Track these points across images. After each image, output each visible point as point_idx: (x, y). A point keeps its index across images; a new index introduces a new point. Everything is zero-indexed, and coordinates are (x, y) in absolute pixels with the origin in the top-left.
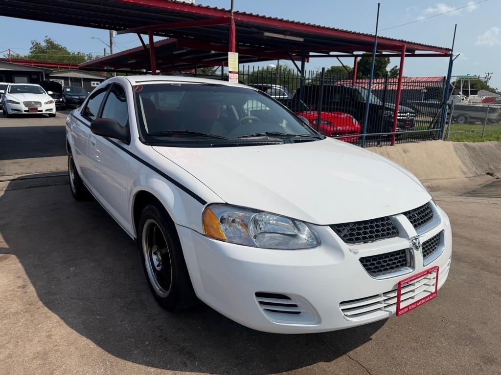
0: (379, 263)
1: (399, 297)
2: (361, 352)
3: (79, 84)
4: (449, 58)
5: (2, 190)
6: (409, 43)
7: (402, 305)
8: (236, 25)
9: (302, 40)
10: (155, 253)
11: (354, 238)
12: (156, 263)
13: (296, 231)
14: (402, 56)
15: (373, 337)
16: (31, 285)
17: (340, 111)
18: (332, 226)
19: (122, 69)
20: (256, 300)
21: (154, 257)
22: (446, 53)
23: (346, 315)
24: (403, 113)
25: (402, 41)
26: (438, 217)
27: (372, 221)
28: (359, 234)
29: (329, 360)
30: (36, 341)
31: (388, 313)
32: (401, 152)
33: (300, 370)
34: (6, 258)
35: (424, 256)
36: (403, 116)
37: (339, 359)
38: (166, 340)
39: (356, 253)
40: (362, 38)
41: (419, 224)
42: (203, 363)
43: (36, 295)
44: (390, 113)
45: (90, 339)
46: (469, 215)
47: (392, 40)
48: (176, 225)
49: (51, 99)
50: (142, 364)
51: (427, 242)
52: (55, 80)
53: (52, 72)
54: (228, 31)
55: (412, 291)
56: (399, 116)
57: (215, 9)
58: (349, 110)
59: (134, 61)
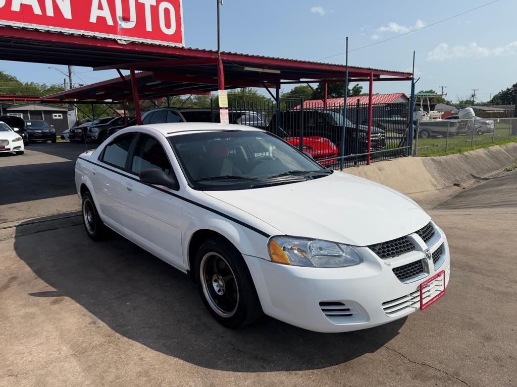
0: (405, 271)
1: (421, 295)
2: (393, 343)
3: (40, 116)
4: (411, 81)
5: (11, 237)
6: (375, 70)
7: (424, 302)
8: (223, 62)
9: (279, 72)
10: (216, 281)
11: (386, 254)
12: (216, 289)
13: (341, 253)
14: (370, 80)
15: (400, 331)
16: (99, 320)
17: (317, 135)
18: (369, 247)
19: (86, 100)
20: (320, 308)
21: (215, 285)
22: (407, 77)
23: (387, 313)
24: (376, 134)
25: (369, 69)
26: (438, 233)
27: (395, 240)
28: (388, 251)
29: (372, 352)
30: (132, 363)
31: (414, 309)
32: (377, 170)
33: (353, 361)
34: (61, 300)
35: (434, 263)
36: (375, 137)
37: (379, 350)
38: (240, 352)
39: (389, 265)
40: (334, 69)
41: (427, 239)
42: (276, 365)
43: (109, 328)
44: (364, 135)
45: (177, 357)
46: (450, 226)
47: (361, 68)
48: (243, 256)
49: (18, 136)
50: (230, 371)
51: (434, 253)
52: (13, 114)
53: (10, 106)
54: (217, 66)
55: (429, 291)
56: (372, 137)
57: (204, 51)
58: (325, 134)
59: (103, 93)
